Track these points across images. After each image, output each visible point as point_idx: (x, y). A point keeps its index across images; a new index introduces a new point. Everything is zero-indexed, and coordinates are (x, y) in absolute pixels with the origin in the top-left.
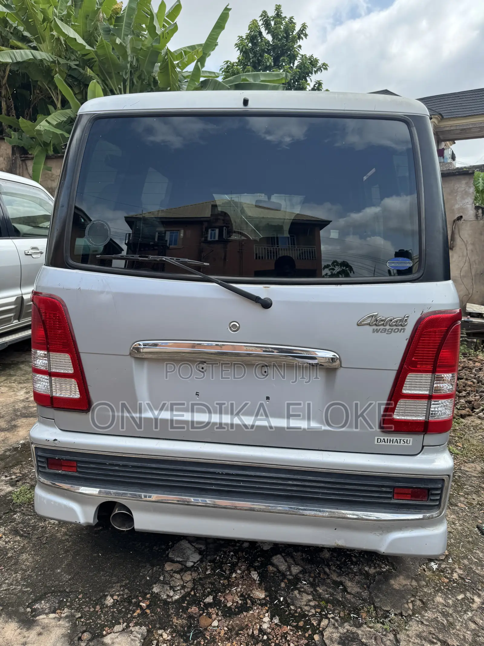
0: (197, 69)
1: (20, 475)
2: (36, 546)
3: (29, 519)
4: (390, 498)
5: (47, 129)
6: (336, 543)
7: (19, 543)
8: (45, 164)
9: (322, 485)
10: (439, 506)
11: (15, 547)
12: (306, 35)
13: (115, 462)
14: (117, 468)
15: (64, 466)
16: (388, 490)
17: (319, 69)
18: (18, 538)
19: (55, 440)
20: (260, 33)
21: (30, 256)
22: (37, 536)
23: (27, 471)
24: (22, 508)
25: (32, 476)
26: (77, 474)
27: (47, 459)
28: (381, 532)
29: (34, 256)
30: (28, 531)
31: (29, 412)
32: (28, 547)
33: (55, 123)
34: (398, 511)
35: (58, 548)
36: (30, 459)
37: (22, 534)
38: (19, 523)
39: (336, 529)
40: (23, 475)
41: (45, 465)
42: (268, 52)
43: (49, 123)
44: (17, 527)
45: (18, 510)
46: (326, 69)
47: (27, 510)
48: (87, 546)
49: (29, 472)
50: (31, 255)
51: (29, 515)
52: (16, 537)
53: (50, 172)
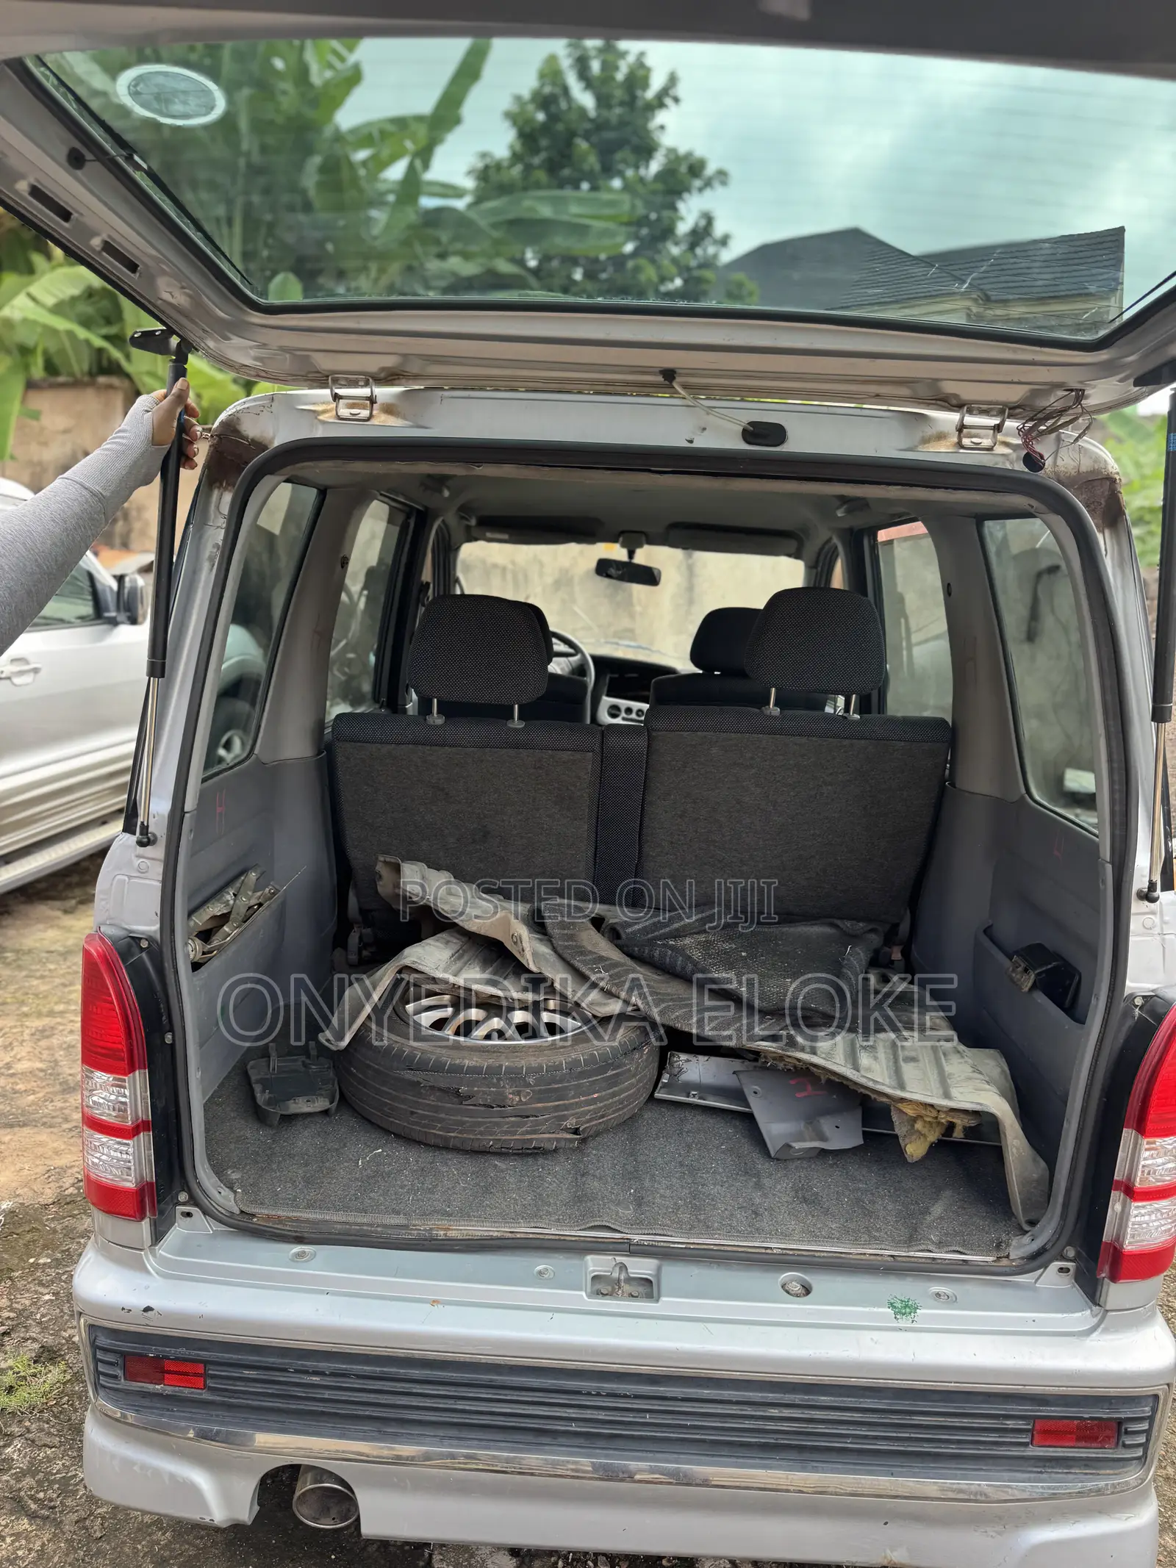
0: (412, 175)
1: (12, 1315)
2: (75, 1550)
3: (49, 1460)
4: (1025, 1445)
5: (31, 316)
6: (885, 1557)
7: (27, 1539)
8: (24, 401)
9: (857, 1416)
10: (1143, 1460)
11: (20, 1553)
12: (676, 100)
13: (310, 1364)
14: (316, 1379)
15: (169, 1372)
16: (1021, 1424)
17: (708, 184)
18: (24, 1524)
19: (148, 1309)
20: (566, 90)
21: (8, 682)
22: (75, 1517)
23: (27, 1302)
24: (27, 1424)
25: (43, 1316)
26: (206, 1396)
27: (124, 1355)
28: (1000, 1528)
29: (17, 680)
30: (51, 1500)
31: (18, 1108)
32: (55, 1552)
33: (50, 301)
34: (1044, 1476)
35: (136, 1552)
36: (32, 1260)
37: (35, 1512)
38: (24, 1473)
39: (886, 1523)
40: (20, 1313)
41: (119, 1372)
42: (587, 136)
43: (33, 299)
44: (20, 1490)
45: (15, 1429)
46: (724, 183)
47: (41, 1430)
48: (214, 1544)
49: (34, 1303)
50: (9, 678)
51: (45, 1445)
52: (17, 1519)
53: (34, 423)
